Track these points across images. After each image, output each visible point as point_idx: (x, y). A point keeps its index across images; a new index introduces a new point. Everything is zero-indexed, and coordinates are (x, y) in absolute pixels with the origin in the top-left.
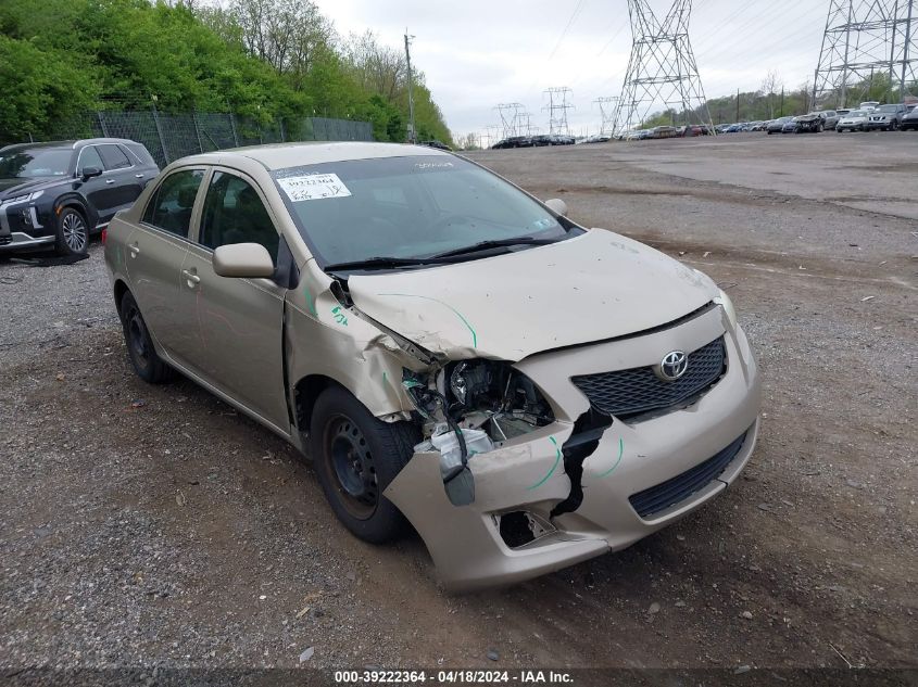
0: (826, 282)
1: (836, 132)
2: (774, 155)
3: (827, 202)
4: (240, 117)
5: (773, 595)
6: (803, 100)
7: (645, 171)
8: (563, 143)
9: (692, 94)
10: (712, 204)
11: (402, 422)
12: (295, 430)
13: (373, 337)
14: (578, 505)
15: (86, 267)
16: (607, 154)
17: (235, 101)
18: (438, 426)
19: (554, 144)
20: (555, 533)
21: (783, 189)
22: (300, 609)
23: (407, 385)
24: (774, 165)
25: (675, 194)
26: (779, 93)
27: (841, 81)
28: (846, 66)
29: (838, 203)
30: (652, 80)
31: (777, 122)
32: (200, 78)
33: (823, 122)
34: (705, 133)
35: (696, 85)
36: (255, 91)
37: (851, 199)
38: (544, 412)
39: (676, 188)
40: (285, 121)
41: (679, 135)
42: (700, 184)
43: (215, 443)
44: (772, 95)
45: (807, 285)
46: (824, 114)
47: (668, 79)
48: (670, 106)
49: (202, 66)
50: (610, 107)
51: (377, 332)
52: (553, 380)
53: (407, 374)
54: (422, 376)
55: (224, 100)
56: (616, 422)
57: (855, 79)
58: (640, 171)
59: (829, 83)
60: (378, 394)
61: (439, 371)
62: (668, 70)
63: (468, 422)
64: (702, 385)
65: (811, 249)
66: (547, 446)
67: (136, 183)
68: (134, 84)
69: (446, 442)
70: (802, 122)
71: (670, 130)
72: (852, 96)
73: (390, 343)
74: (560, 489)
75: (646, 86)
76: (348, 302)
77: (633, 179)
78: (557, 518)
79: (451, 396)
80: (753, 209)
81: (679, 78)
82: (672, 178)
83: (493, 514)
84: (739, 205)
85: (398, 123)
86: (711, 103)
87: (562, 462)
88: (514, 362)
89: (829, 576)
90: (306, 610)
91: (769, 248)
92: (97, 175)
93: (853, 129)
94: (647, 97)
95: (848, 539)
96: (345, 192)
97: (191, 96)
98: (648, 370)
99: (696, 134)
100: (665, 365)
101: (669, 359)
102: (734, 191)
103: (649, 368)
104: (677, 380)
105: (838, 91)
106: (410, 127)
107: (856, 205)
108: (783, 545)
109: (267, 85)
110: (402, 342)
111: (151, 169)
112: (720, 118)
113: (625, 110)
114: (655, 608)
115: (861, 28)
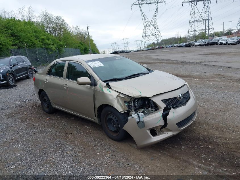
0: (201, 81)
1: (194, 46)
2: (182, 52)
3: (197, 63)
4: (47, 49)
5: (206, 143)
6: (185, 39)
7: (152, 58)
8: (128, 52)
9: (159, 38)
10: (170, 65)
11: (125, 113)
12: (96, 118)
13: (117, 95)
14: (166, 126)
15: (16, 88)
16: (141, 54)
17: (45, 44)
18: (133, 113)
19: (126, 52)
20: (161, 132)
21: (186, 60)
22: (107, 155)
23: (126, 104)
24: (183, 55)
25: (161, 63)
26: (179, 37)
27: (194, 34)
28: (195, 31)
29: (199, 63)
30: (149, 36)
31: (181, 44)
32: (36, 39)
33: (191, 44)
34: (163, 48)
35: (160, 36)
36: (50, 42)
37: (202, 62)
38: (156, 108)
39: (160, 62)
40: (58, 49)
41: (157, 49)
42: (166, 60)
43: (72, 125)
44: (178, 38)
45: (197, 82)
46: (191, 42)
47: (153, 35)
48: (154, 41)
49: (36, 36)
50: (138, 43)
51: (118, 94)
52: (158, 101)
53: (125, 102)
54: (128, 102)
55: (43, 44)
56: (172, 109)
57: (197, 33)
58: (150, 58)
59: (191, 35)
60: (119, 107)
61: (132, 101)
62: (153, 33)
63: (139, 112)
64: (186, 101)
65: (196, 74)
66: (159, 114)
67: (25, 66)
68: (20, 42)
69: (135, 116)
70: (186, 44)
71: (154, 47)
72: (197, 38)
73: (121, 96)
74: (162, 123)
75: (148, 37)
76: (110, 88)
77: (149, 60)
78: (162, 129)
79: (135, 106)
80: (180, 65)
81: (156, 35)
82: (159, 59)
83: (149, 129)
84: (177, 65)
85: (87, 49)
86: (163, 40)
87: (162, 117)
88: (149, 97)
89: (216, 138)
90: (109, 155)
91: (186, 74)
92: (16, 65)
93: (198, 45)
94: (148, 40)
95: (219, 131)
96: (102, 65)
97: (34, 44)
98: (176, 98)
99: (161, 48)
100: (179, 97)
101: (180, 95)
102: (175, 61)
103: (176, 97)
104: (182, 100)
105: (194, 36)
106: (90, 50)
107: (204, 63)
108: (205, 134)
109: (53, 40)
110: (124, 95)
111: (29, 63)
112: (166, 44)
113: (143, 43)
114: (183, 147)
115: (198, 21)
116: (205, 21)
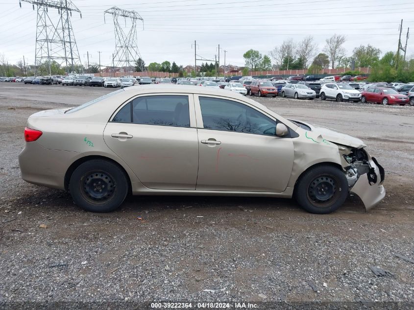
1: (62, 85)
28: (49, 57)
33: (53, 80)
70: (43, 80)
115: (52, 41)
116: (65, 44)
